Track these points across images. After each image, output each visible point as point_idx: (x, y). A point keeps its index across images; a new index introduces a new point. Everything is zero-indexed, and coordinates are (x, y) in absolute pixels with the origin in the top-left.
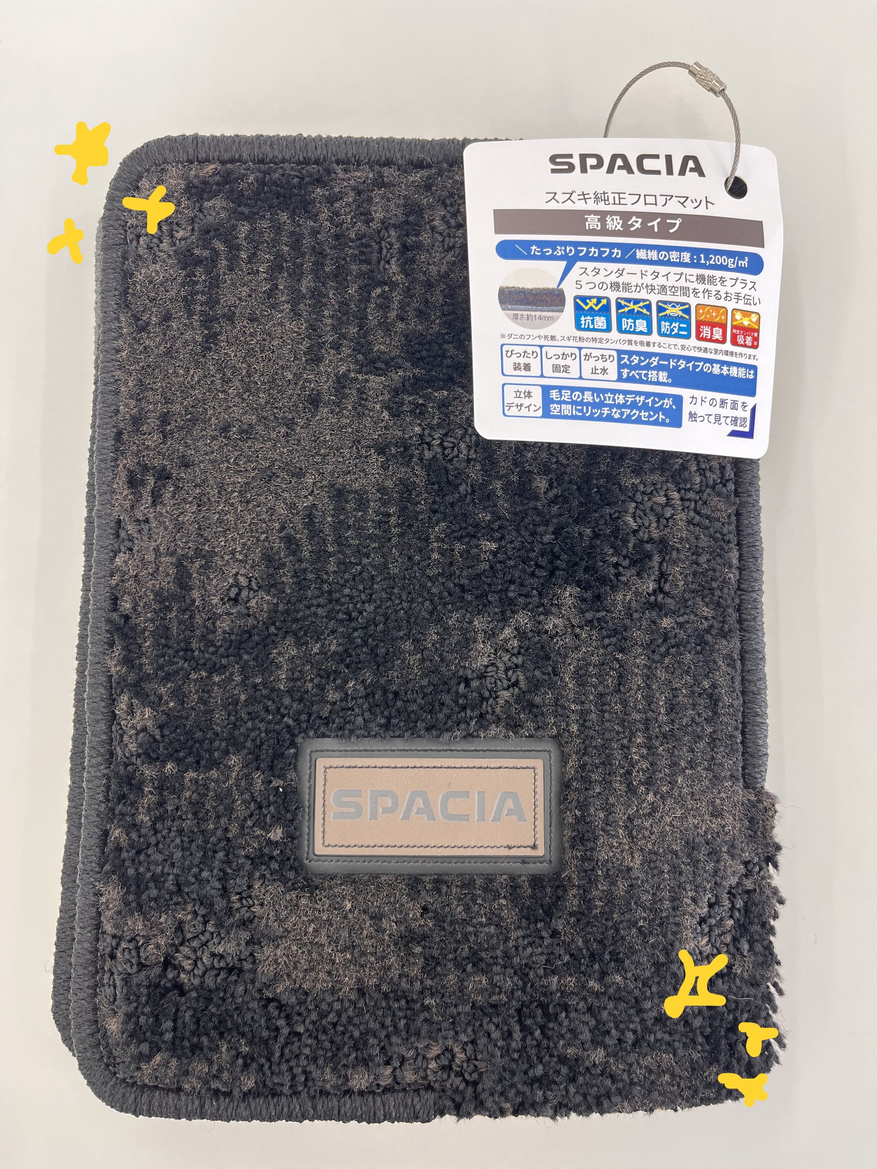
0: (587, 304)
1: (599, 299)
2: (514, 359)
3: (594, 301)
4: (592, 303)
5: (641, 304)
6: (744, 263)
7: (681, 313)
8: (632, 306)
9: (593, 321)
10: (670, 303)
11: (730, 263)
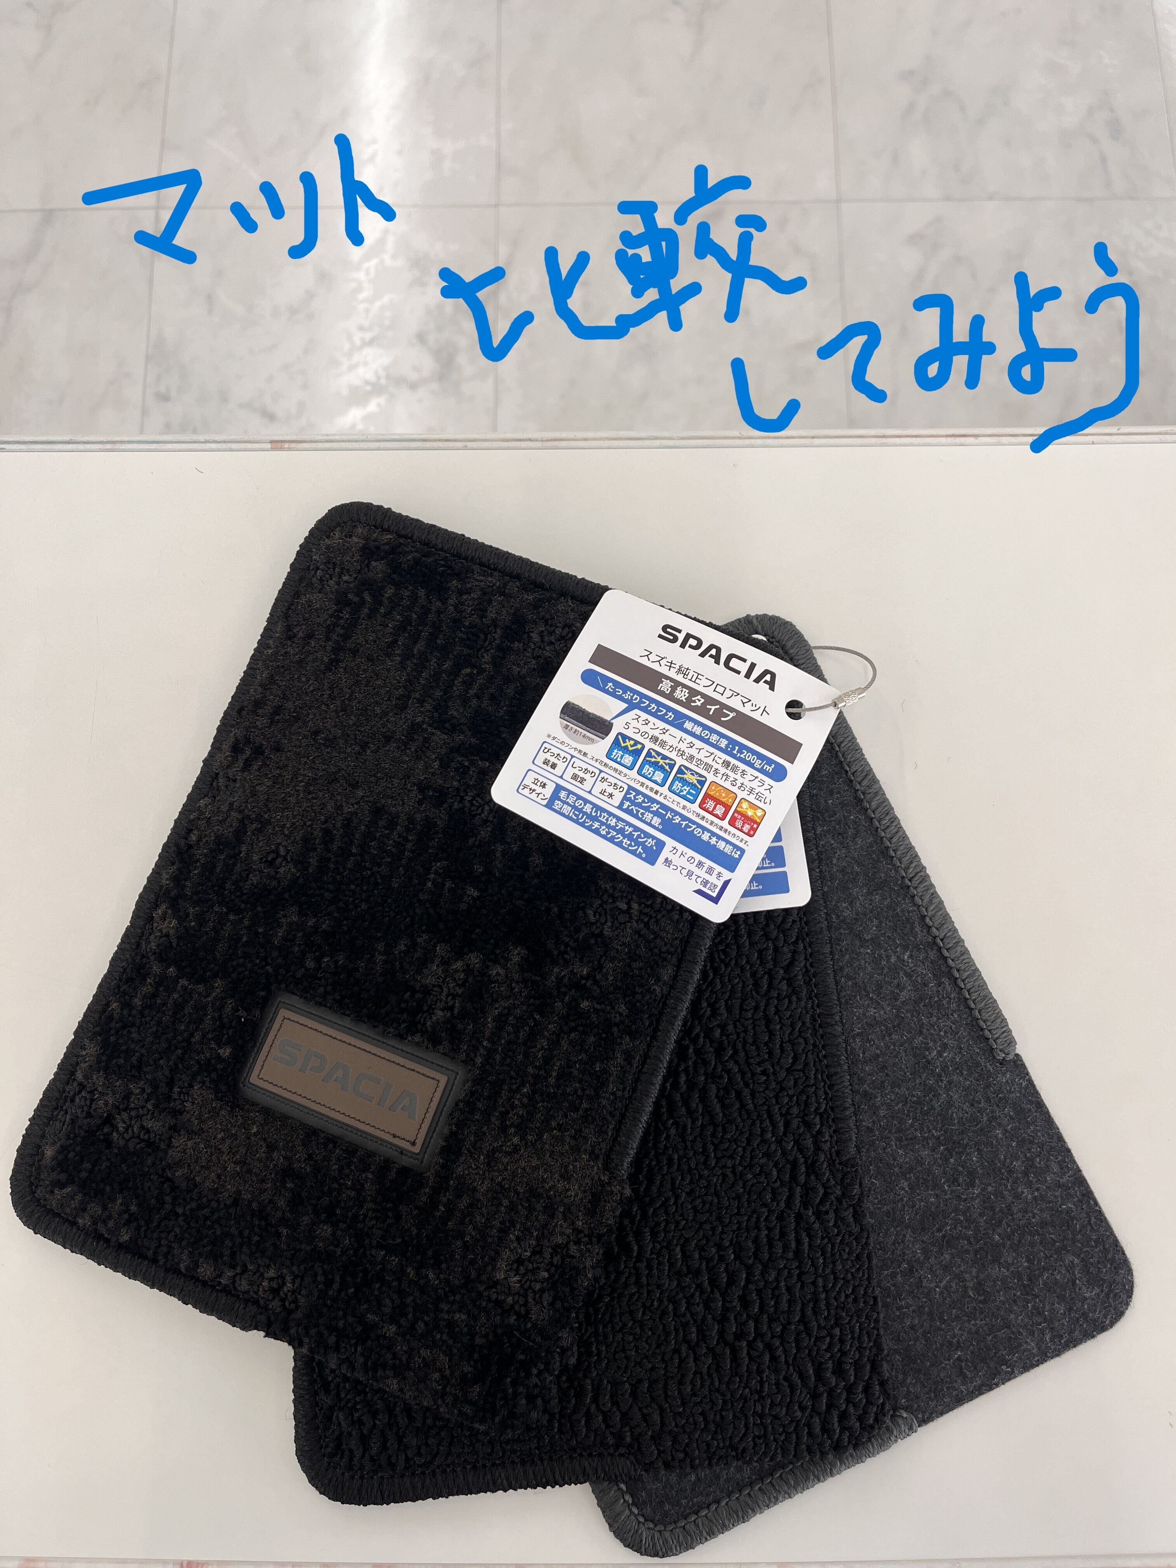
0: (624, 742)
1: (637, 743)
2: (548, 756)
3: (632, 742)
4: (629, 743)
5: (667, 761)
6: (769, 769)
7: (695, 782)
8: (659, 759)
9: (622, 757)
10: (691, 770)
11: (758, 763)
